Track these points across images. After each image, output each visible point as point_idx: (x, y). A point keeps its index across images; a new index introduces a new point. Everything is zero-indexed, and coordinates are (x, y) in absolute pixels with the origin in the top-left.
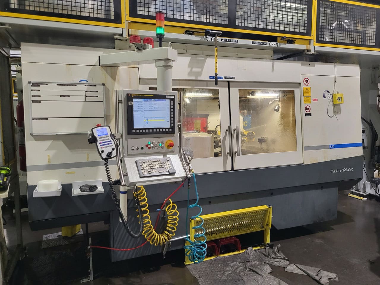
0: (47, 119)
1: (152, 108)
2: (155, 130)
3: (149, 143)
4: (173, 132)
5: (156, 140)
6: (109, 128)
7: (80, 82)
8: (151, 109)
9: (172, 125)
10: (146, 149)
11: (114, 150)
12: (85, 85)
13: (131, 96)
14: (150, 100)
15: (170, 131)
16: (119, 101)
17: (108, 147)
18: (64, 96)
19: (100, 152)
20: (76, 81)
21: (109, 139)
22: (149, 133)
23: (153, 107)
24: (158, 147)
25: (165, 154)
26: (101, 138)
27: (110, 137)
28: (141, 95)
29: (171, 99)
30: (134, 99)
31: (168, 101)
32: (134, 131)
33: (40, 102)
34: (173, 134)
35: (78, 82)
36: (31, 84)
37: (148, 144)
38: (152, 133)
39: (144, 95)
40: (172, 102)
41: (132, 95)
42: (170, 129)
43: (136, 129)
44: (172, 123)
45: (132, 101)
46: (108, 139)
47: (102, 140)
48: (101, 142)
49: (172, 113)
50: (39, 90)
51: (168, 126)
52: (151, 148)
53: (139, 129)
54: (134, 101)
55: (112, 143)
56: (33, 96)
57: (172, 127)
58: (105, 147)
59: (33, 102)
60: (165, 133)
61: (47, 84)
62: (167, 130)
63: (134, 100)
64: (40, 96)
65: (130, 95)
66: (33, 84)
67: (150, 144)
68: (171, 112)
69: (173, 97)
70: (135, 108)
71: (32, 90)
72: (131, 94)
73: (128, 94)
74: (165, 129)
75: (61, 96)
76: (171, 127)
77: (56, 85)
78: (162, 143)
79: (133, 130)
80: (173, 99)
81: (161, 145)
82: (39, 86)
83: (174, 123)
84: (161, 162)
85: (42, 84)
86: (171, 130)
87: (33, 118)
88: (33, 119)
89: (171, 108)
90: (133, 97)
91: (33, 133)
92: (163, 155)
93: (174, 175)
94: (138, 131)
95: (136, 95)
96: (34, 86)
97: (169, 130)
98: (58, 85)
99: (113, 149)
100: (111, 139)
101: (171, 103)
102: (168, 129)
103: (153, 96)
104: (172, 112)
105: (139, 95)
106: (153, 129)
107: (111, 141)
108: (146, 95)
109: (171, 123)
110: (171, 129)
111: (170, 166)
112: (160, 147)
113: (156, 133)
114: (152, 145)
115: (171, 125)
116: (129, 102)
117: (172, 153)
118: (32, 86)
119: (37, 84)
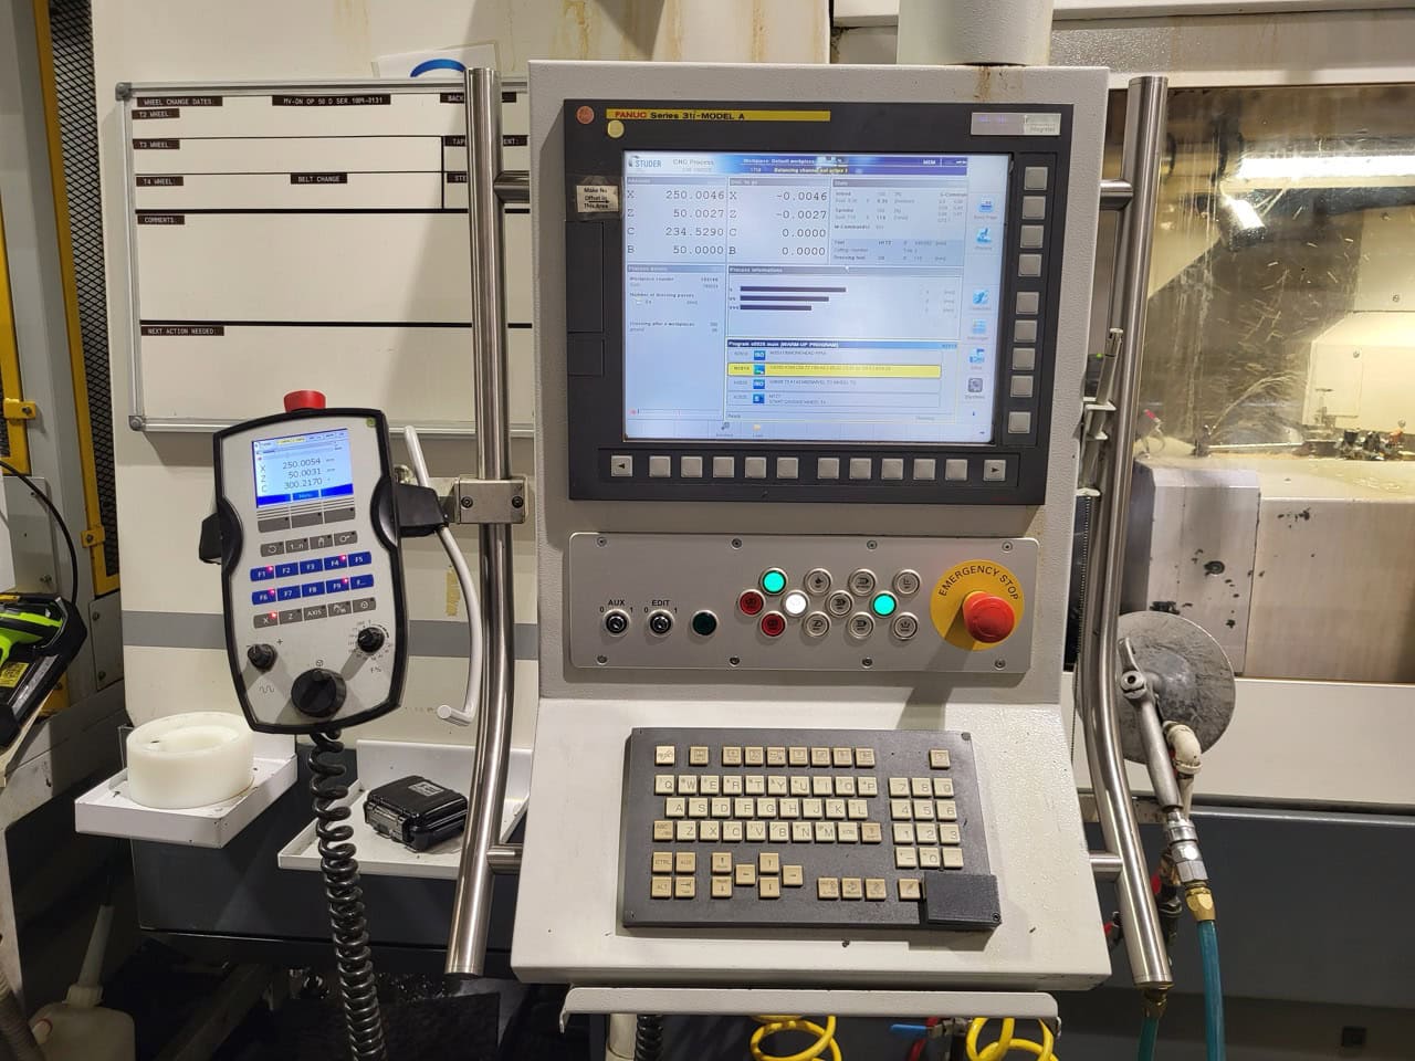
0: (217, 328)
1: (811, 242)
2: (829, 467)
3: (774, 583)
4: (1027, 489)
5: (836, 559)
6: (373, 432)
7: (415, 73)
8: (800, 251)
9: (1020, 421)
10: (737, 632)
11: (381, 651)
12: (444, 98)
13: (601, 121)
14: (799, 159)
15: (988, 475)
16: (501, 176)
17: (323, 612)
18: (314, 178)
19: (243, 660)
20: (393, 66)
21: (352, 537)
22: (771, 490)
23: (822, 233)
24: (862, 624)
25: (928, 691)
26: (281, 524)
27: (362, 524)
28: (698, 114)
29: (1020, 151)
30: (629, 156)
31: (987, 174)
32: (622, 465)
33: (176, 217)
34: (1017, 512)
35: (404, 75)
36: (134, 105)
37: (762, 586)
38: (809, 489)
39: (735, 115)
40: (1037, 176)
41: (610, 113)
43: (643, 450)
44: (1020, 403)
45: (615, 175)
46: (339, 539)
47: (279, 548)
48: (272, 562)
49: (1029, 301)
50: (173, 144)
51: (971, 423)
52: (790, 630)
53: (676, 449)
54: (629, 171)
55: (367, 581)
56: (141, 181)
57: (1019, 436)
58: (297, 616)
59: (141, 221)
60: (940, 493)
61: (217, 101)
62: (958, 469)
63: (639, 164)
64: (177, 181)
65: (586, 116)
66: (141, 101)
67: (781, 595)
68: (1011, 283)
69: (1049, 125)
70: (639, 246)
71: (138, 144)
72: (600, 106)
73: (570, 107)
74: (942, 453)
75: (295, 178)
76: (1001, 442)
77: (270, 99)
78: (905, 588)
79: (617, 459)
80: (1054, 152)
81: (884, 605)
82: (175, 114)
83: (1041, 405)
84: (868, 785)
85: (191, 101)
86: (996, 468)
87: (142, 322)
88: (145, 332)
89: (1012, 248)
90: (615, 130)
91: (148, 414)
92: (912, 701)
93: (981, 947)
94: (660, 465)
95: (648, 114)
96: (148, 115)
98: (278, 101)
99: (369, 642)
100: (367, 541)
101: (1016, 190)
102: (974, 455)
103: (825, 116)
104: (1029, 284)
105: (680, 114)
106: (808, 453)
107: (366, 558)
108: (750, 115)
109: (1004, 403)
110: (1000, 464)
111: (950, 833)
112: (881, 631)
113: (846, 491)
114: (795, 604)
115: (1000, 420)
116: (580, 189)
117: (1004, 682)
118: (136, 115)
119: (164, 100)
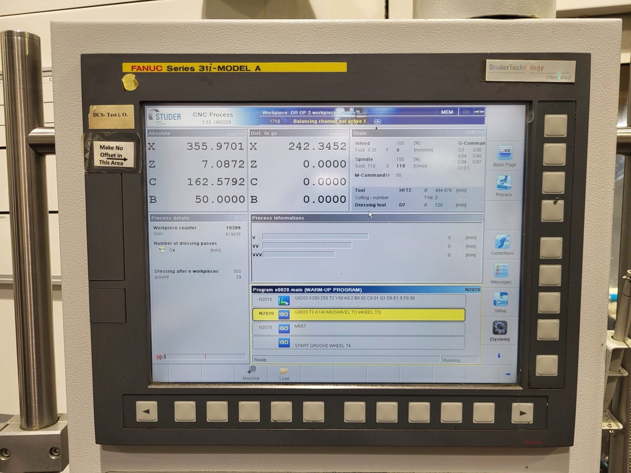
42: (517, 407)
97: (503, 412)
